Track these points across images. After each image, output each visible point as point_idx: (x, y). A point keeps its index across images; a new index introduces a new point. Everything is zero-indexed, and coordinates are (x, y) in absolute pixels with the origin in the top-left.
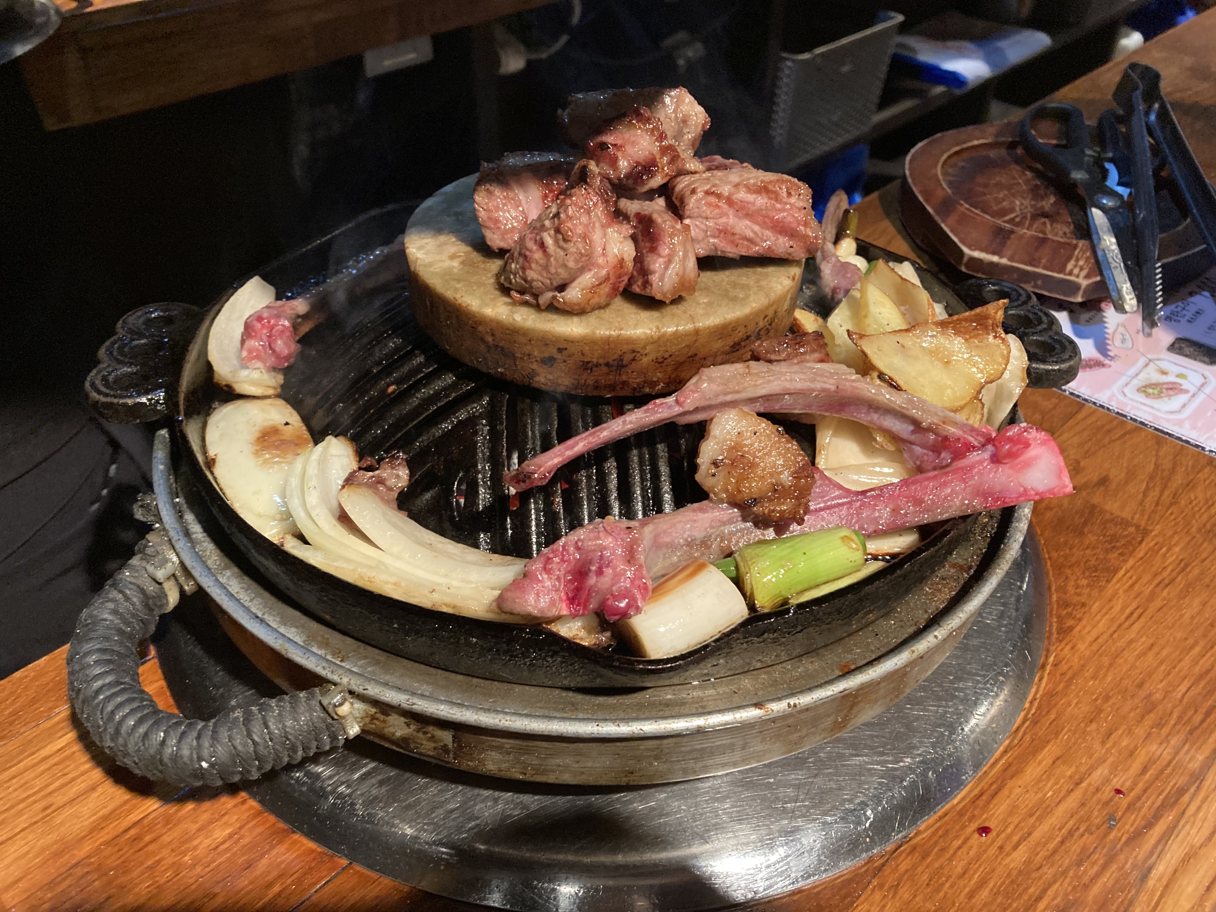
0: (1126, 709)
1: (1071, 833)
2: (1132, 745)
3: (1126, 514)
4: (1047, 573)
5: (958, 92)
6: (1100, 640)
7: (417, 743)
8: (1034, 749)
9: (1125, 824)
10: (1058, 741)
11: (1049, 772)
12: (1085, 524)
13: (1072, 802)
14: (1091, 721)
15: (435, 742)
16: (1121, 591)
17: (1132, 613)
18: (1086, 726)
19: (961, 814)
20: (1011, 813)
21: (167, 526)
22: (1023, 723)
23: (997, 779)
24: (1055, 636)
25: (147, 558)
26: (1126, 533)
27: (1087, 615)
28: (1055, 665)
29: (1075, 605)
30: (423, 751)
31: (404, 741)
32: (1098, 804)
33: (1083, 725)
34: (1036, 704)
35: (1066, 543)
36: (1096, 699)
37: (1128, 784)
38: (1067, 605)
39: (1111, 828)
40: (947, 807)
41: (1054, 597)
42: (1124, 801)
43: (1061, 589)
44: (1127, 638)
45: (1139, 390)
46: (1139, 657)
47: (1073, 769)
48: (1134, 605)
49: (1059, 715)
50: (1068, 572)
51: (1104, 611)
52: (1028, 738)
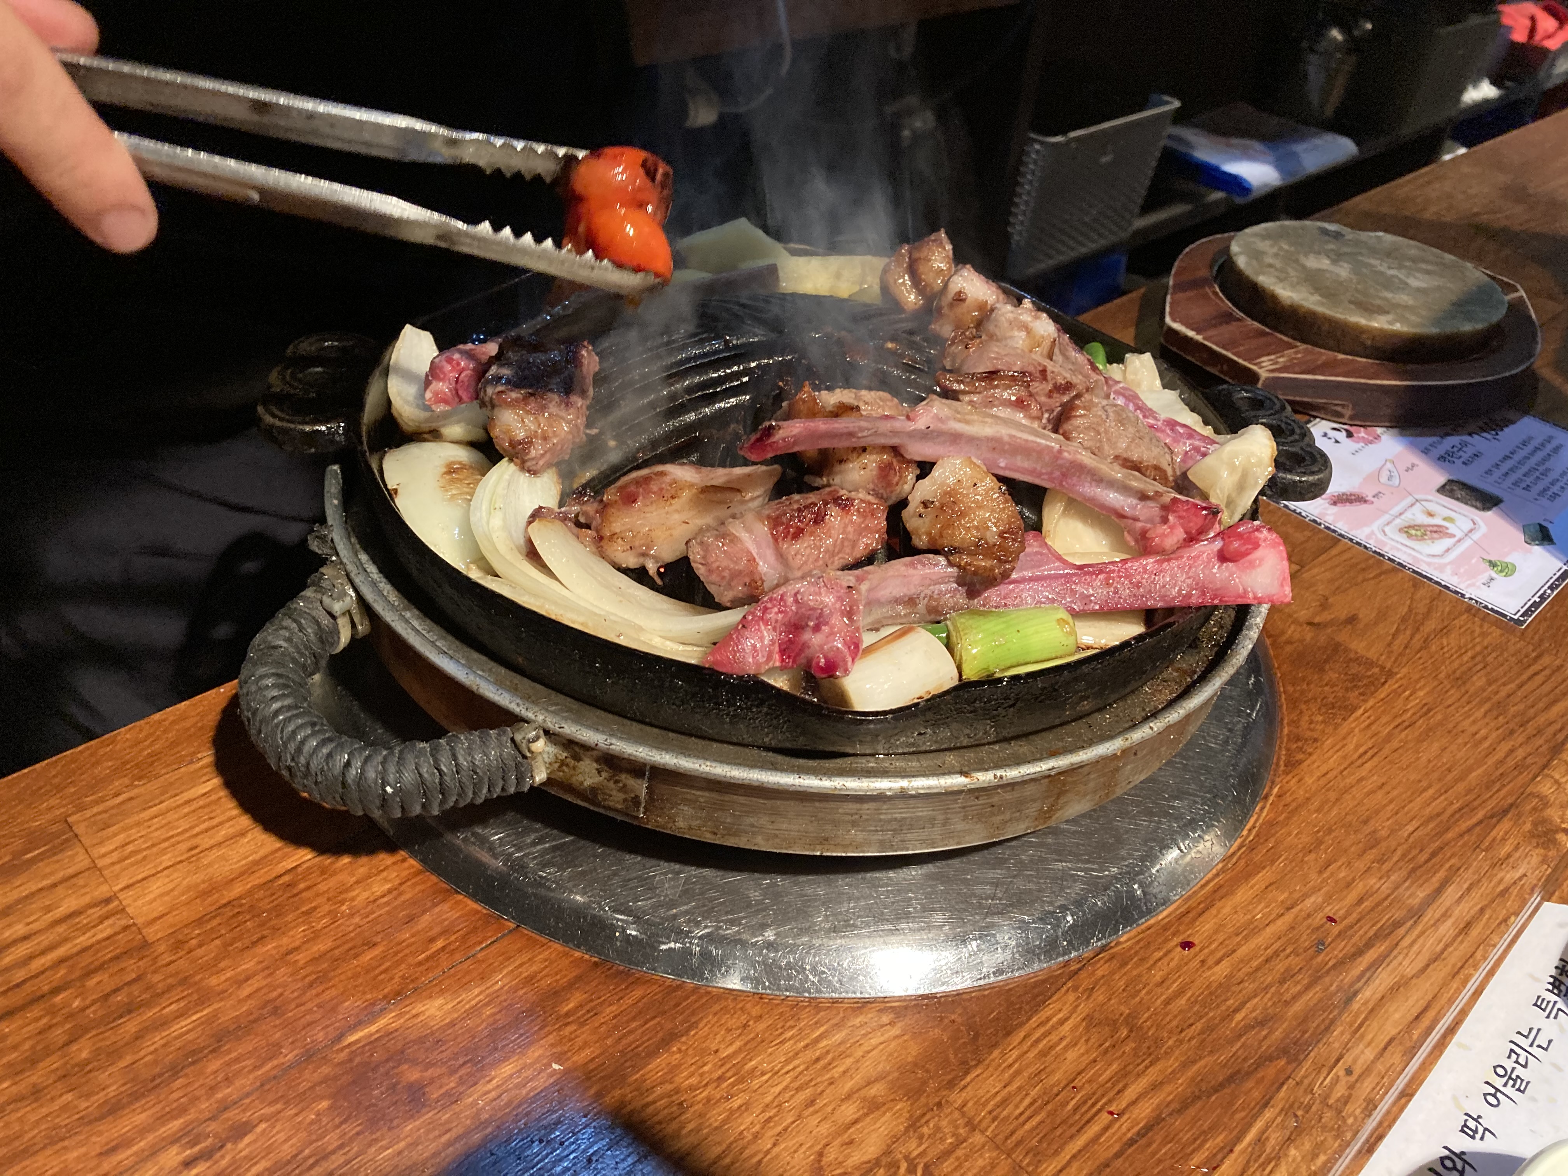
0: (1347, 843)
1: (1276, 954)
2: (1349, 878)
3: (1372, 654)
4: (1281, 707)
5: (1239, 200)
6: (1328, 776)
7: (606, 794)
8: (1247, 874)
9: (1334, 949)
10: (1274, 868)
11: (1259, 897)
12: (1326, 661)
13: (1280, 925)
14: (1310, 852)
15: (625, 793)
16: (1357, 730)
17: (1366, 752)
18: (1304, 856)
19: (1165, 928)
20: (1216, 932)
21: (345, 560)
22: (1239, 848)
23: (1206, 898)
24: (1282, 768)
25: (321, 590)
26: (1369, 673)
27: (1319, 751)
28: (1279, 796)
29: (1306, 740)
30: (611, 804)
31: (592, 794)
32: (1308, 928)
33: (1301, 855)
34: (1254, 832)
35: (1304, 679)
36: (1318, 831)
37: (1342, 912)
38: (1298, 739)
39: (1319, 951)
40: (1152, 921)
41: (1286, 731)
42: (1335, 929)
43: (1294, 723)
44: (1358, 775)
45: (1400, 530)
46: (1368, 794)
47: (1286, 895)
48: (1370, 744)
49: (1277, 843)
50: (1303, 707)
51: (1337, 747)
52: (1242, 863)
